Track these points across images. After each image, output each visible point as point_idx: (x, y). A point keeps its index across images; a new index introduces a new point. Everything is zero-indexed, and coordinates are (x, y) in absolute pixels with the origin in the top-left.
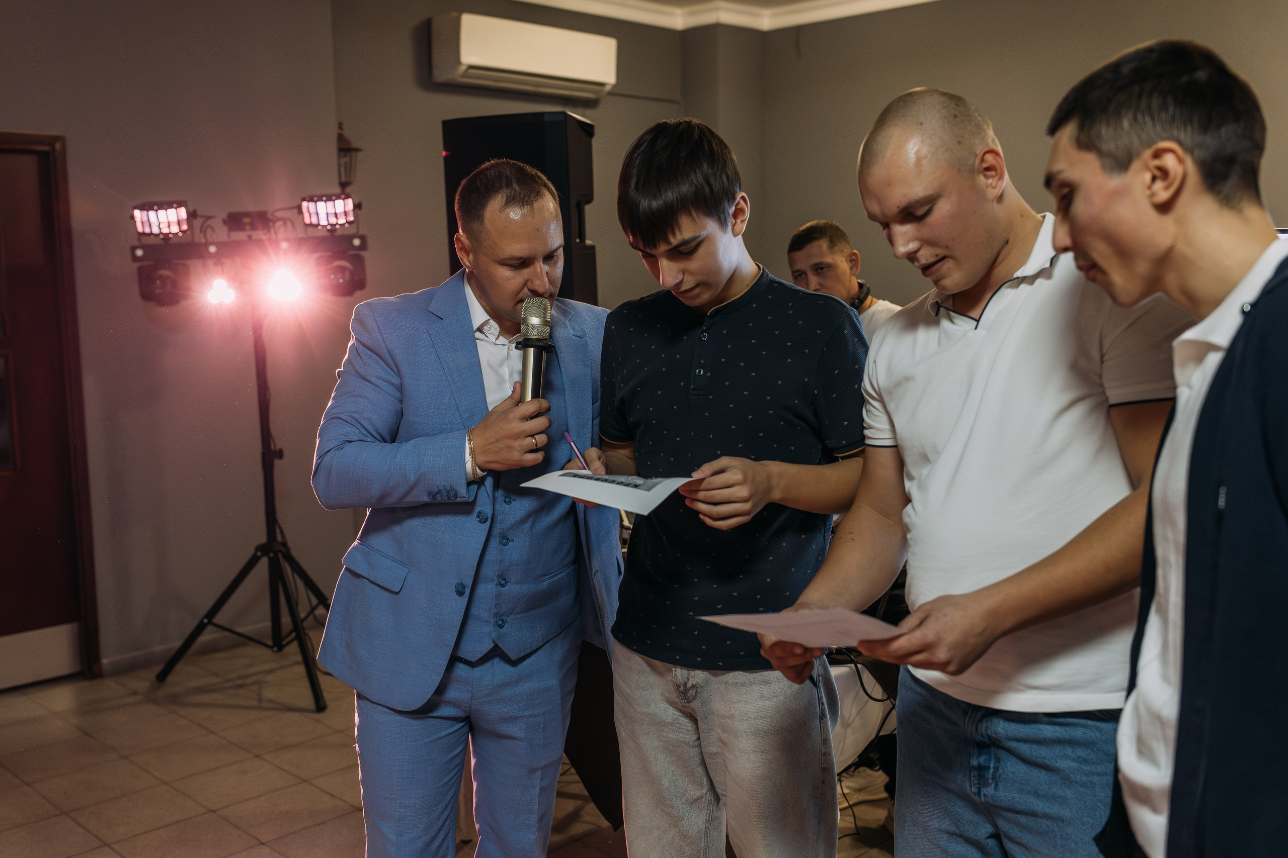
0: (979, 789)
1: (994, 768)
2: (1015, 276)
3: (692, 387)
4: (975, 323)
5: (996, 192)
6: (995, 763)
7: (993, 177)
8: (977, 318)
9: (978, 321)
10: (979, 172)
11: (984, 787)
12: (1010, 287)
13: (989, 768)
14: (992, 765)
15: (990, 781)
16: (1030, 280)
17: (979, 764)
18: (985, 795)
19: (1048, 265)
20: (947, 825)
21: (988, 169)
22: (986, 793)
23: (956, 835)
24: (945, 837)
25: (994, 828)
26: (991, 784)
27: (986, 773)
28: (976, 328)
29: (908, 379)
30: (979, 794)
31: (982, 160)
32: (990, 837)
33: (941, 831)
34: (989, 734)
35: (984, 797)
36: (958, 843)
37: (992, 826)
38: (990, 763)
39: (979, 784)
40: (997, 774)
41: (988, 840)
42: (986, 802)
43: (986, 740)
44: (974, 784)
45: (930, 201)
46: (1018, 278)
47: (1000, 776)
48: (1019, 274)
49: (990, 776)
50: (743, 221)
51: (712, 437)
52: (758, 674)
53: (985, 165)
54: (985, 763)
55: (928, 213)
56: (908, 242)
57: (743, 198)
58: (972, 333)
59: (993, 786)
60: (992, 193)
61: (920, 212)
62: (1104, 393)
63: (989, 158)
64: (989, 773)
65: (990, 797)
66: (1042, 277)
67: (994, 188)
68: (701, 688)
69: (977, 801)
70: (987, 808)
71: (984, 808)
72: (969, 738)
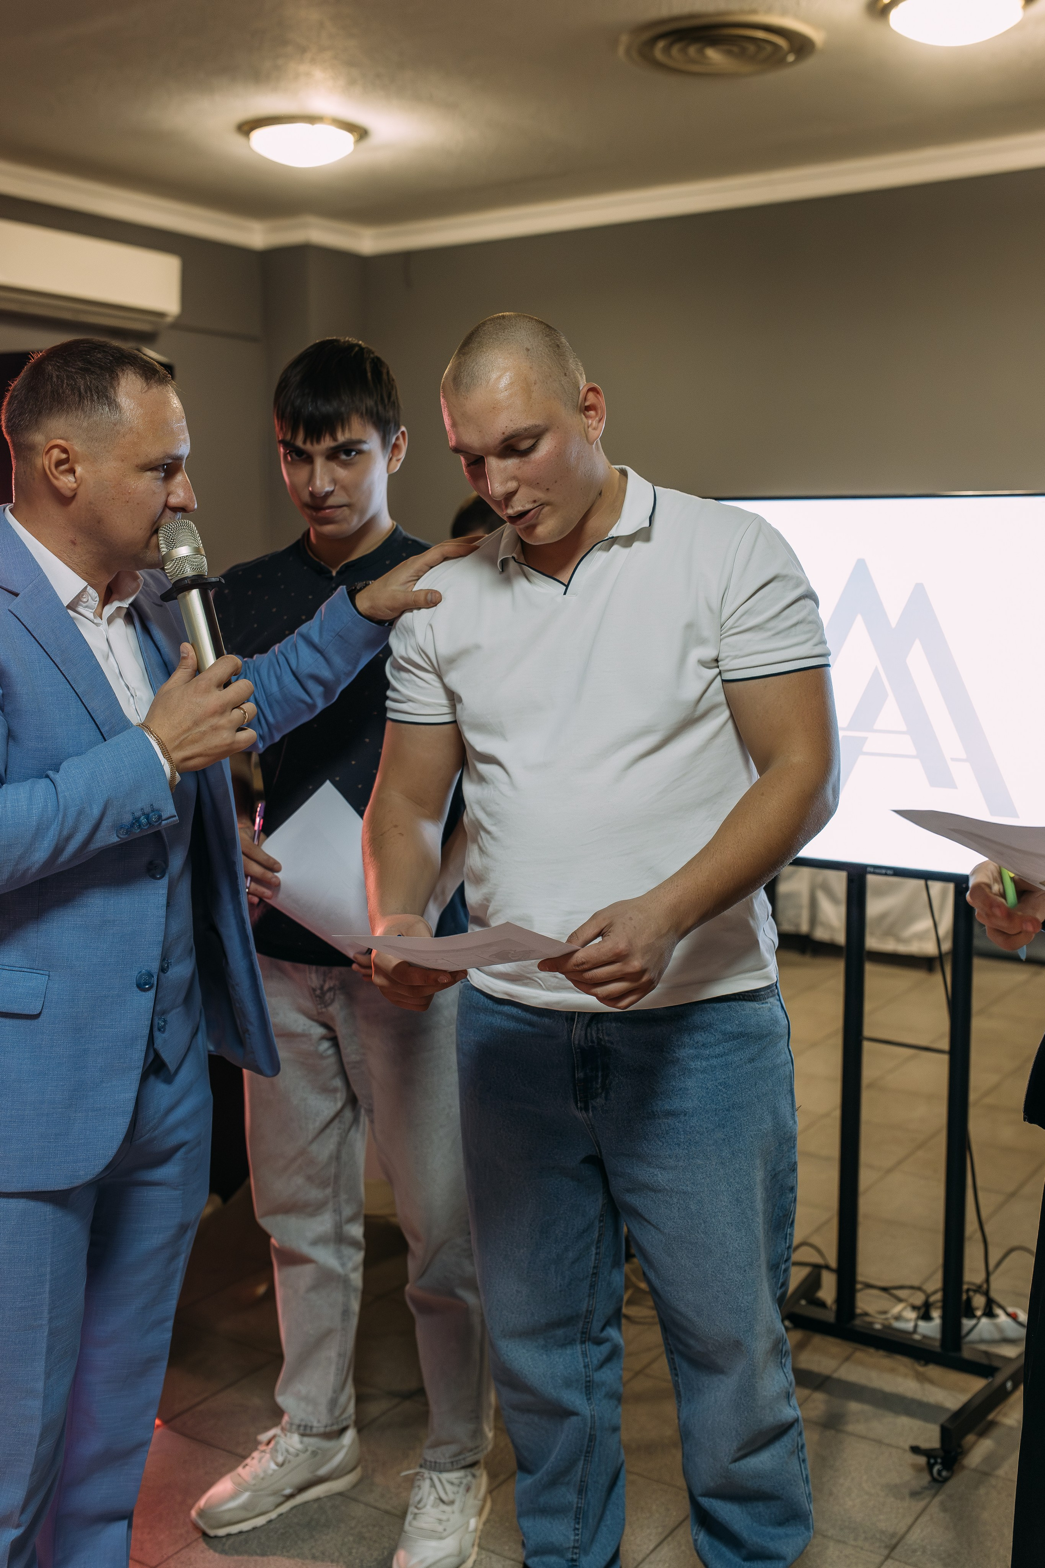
0: (586, 1102)
1: (602, 1075)
2: (610, 535)
4: (564, 588)
6: (603, 1069)
7: (593, 418)
8: (566, 582)
9: (567, 586)
10: (581, 411)
11: (592, 1100)
12: (602, 547)
13: (597, 1075)
14: (600, 1073)
16: (628, 541)
17: (586, 1073)
18: (593, 1108)
19: (647, 524)
21: (589, 408)
22: (595, 1105)
26: (601, 1094)
27: (595, 1083)
28: (565, 594)
30: (586, 1109)
31: (586, 398)
34: (600, 1037)
35: (592, 1111)
37: (593, 1143)
38: (598, 1070)
39: (586, 1097)
40: (607, 1082)
44: (581, 1099)
45: (536, 435)
46: (613, 537)
47: (611, 1083)
48: (613, 533)
49: (599, 1085)
50: (398, 460)
53: (587, 404)
54: (592, 1072)
55: (532, 449)
56: (507, 480)
57: (403, 433)
58: (560, 601)
61: (525, 445)
63: (591, 396)
64: (597, 1082)
65: (600, 1109)
66: (638, 540)
67: (593, 430)
69: (583, 1117)
70: (591, 1124)
71: (588, 1125)
72: (575, 1048)
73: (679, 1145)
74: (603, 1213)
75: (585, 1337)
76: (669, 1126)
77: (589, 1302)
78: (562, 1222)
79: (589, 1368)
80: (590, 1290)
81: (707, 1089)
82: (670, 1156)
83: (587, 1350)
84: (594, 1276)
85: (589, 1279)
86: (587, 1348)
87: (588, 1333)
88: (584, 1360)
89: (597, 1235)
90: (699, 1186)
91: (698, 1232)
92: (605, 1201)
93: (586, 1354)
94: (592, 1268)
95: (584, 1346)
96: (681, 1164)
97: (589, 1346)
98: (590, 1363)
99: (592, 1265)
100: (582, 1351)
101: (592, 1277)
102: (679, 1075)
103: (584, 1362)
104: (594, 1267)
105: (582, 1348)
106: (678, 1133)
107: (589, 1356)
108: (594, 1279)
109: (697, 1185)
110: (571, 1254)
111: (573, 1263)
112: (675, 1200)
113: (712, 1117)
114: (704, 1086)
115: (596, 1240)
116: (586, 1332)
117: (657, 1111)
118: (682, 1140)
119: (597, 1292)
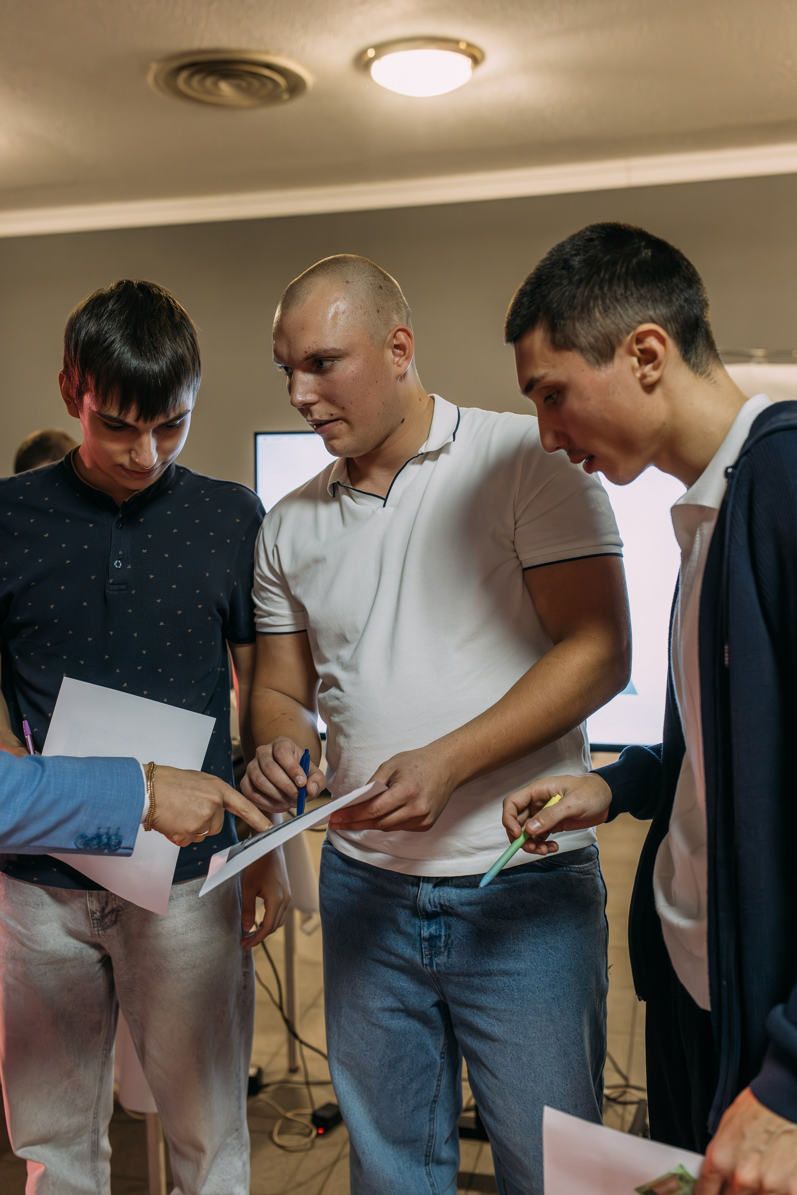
0: (431, 959)
1: (445, 936)
2: (420, 452)
3: (111, 581)
4: (383, 501)
5: (401, 370)
6: (446, 931)
7: (401, 356)
8: (385, 498)
10: (389, 347)
11: (436, 957)
12: (413, 463)
13: (440, 936)
14: (443, 934)
15: (442, 950)
16: (435, 455)
17: (430, 934)
18: (437, 964)
19: (450, 440)
20: (390, 1002)
21: (397, 347)
22: (438, 961)
23: (399, 1010)
24: (387, 1015)
25: (440, 996)
26: (443, 952)
27: (438, 942)
28: (384, 506)
29: (318, 561)
30: (431, 965)
31: (395, 336)
32: (433, 1006)
33: (384, 1010)
34: (442, 903)
35: (436, 967)
36: (400, 1019)
37: (438, 993)
38: (440, 931)
39: (431, 954)
40: (449, 942)
41: (432, 1009)
42: (438, 971)
43: (438, 909)
44: (426, 956)
46: (422, 454)
47: (452, 943)
48: (423, 450)
49: (442, 945)
51: (136, 636)
52: (185, 884)
53: (395, 342)
54: (436, 932)
56: (307, 393)
58: (381, 511)
59: (446, 954)
60: (396, 370)
62: (518, 557)
63: (402, 336)
64: (440, 941)
65: (443, 966)
67: (399, 366)
68: (123, 910)
69: (428, 972)
70: (436, 977)
71: (433, 978)
72: (420, 910)
73: (513, 1001)
74: (443, 1051)
75: (429, 1160)
76: (505, 983)
77: (430, 1127)
78: (408, 1058)
79: (435, 1187)
80: (430, 1115)
81: (538, 952)
82: (505, 1010)
83: (431, 1171)
84: (434, 1103)
85: (430, 1105)
86: (431, 1169)
87: (431, 1155)
88: (429, 1180)
89: (439, 1070)
90: (530, 1040)
91: (528, 1081)
92: (446, 1042)
93: (430, 1174)
94: (433, 1097)
95: (427, 1167)
96: (515, 1018)
97: (433, 1168)
98: (435, 1182)
99: (433, 1095)
100: (427, 1172)
101: (432, 1104)
102: (514, 939)
103: (430, 1182)
104: (435, 1096)
105: (426, 1170)
106: (512, 990)
107: (432, 1175)
108: (434, 1106)
109: (529, 1039)
110: (414, 1085)
111: (417, 1093)
112: (509, 1051)
113: (543, 978)
114: (535, 949)
115: (438, 1074)
116: (430, 1155)
117: (493, 970)
118: (516, 997)
119: (436, 1116)
